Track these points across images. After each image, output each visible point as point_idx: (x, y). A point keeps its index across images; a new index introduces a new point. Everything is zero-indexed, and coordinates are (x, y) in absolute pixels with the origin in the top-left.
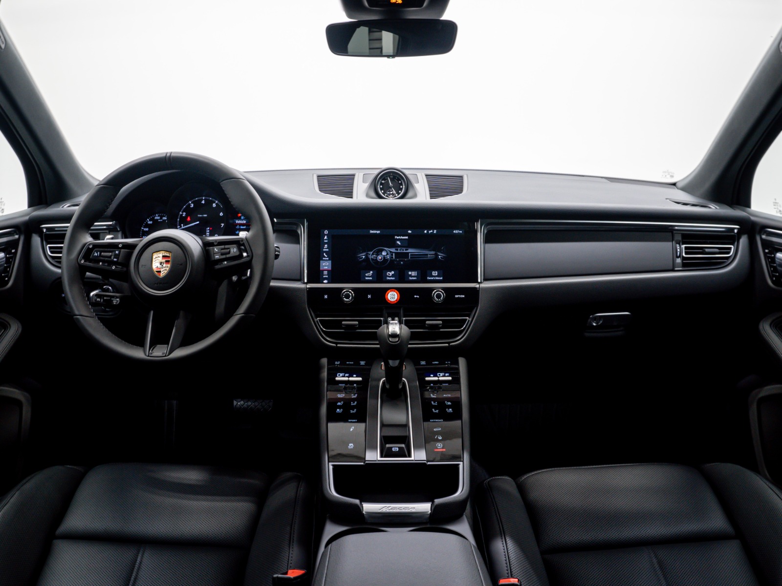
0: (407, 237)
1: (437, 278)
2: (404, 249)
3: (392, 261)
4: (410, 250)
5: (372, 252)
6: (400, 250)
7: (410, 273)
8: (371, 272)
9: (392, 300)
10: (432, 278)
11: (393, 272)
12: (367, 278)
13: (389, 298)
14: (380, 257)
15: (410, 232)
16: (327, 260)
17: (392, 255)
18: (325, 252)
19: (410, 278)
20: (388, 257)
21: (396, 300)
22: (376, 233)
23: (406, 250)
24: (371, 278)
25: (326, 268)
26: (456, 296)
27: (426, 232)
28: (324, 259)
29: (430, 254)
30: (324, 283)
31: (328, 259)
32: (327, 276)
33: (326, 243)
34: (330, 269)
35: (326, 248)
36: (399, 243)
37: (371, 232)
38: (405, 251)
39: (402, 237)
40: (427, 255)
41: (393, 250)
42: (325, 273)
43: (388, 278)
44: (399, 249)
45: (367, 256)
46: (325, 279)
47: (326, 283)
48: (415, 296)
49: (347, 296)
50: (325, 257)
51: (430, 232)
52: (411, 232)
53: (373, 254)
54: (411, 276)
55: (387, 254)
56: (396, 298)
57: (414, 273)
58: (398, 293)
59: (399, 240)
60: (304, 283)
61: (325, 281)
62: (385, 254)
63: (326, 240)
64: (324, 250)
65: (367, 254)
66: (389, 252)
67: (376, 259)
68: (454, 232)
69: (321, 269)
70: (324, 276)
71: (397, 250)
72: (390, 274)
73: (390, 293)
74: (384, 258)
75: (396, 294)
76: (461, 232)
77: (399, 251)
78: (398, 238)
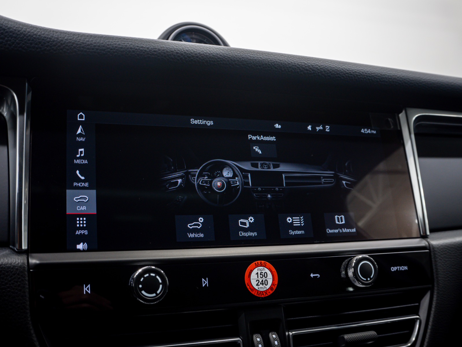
0: (273, 139)
1: (345, 230)
2: (271, 163)
3: (246, 191)
4: (283, 168)
5: (198, 170)
6: (262, 165)
7: (289, 220)
8: (201, 220)
9: (262, 288)
10: (336, 231)
11: (251, 219)
12: (191, 235)
13: (254, 283)
14: (218, 183)
15: (277, 126)
16: (84, 188)
17: (246, 177)
18: (80, 167)
19: (292, 233)
20: (238, 182)
21: (271, 288)
22: (205, 125)
23: (275, 166)
24: (202, 235)
25: (84, 208)
26: (394, 269)
27: (309, 128)
28: (75, 184)
29: (324, 177)
30: (79, 251)
31: (87, 185)
32: (86, 232)
33: (81, 145)
34: (94, 211)
35: (80, 158)
36: (257, 149)
37: (194, 122)
38: (272, 169)
39: (262, 138)
40: (319, 178)
41: (247, 166)
42: (81, 222)
43: (243, 234)
44: (259, 163)
45: (186, 178)
46: (82, 239)
47: (84, 251)
48: (312, 275)
49: (151, 286)
50: (80, 180)
51: (318, 128)
52: (280, 127)
53: (201, 175)
54: (291, 226)
55: (235, 175)
56: (270, 282)
57: (297, 221)
58: (274, 270)
59: (257, 142)
60: (20, 252)
61: (80, 246)
62: (230, 175)
63: (80, 135)
64: (78, 161)
65: (187, 174)
66: (238, 172)
67: (210, 188)
68: (362, 131)
69: (69, 211)
70: (78, 233)
71: (255, 166)
72: (245, 224)
73: (255, 271)
74: (228, 183)
75: (269, 273)
76: (375, 132)
77: (260, 169)
78: (254, 138)
